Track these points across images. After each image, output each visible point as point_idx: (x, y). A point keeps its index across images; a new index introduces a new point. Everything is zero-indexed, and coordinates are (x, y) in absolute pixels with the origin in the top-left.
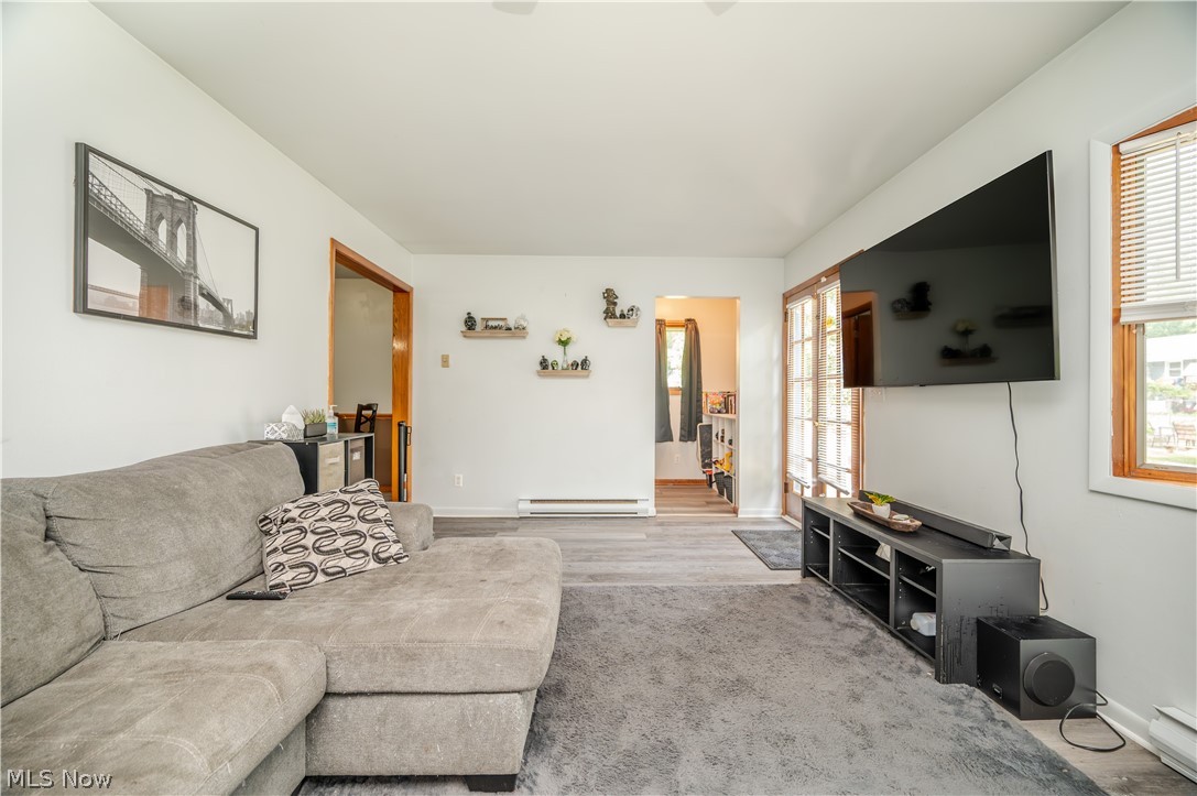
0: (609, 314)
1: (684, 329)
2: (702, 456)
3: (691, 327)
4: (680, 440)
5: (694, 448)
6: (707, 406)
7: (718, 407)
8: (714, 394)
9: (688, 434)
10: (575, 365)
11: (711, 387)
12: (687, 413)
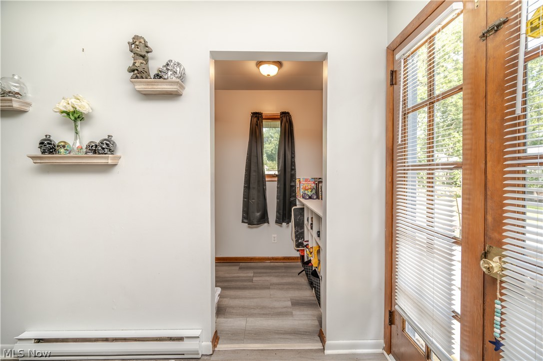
0: (138, 73)
1: (278, 123)
2: (296, 236)
3: (286, 120)
4: (277, 222)
5: (288, 230)
6: (300, 191)
7: (310, 194)
8: (306, 180)
9: (283, 217)
10: (94, 149)
11: (304, 174)
12: (282, 198)
